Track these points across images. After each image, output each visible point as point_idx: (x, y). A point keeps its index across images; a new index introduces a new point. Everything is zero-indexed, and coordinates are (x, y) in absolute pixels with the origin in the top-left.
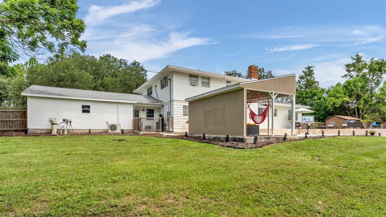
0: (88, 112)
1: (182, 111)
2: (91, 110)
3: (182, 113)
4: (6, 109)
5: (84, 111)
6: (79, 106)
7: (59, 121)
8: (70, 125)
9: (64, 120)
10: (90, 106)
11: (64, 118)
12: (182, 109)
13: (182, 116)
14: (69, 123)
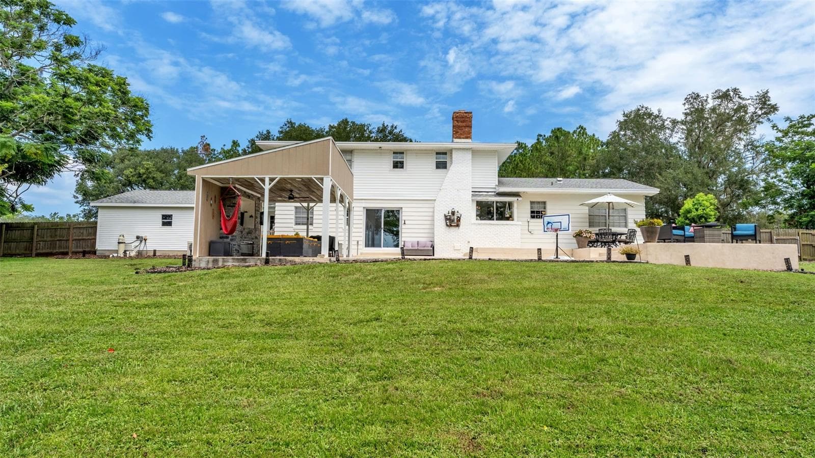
0: (169, 224)
1: (293, 217)
2: (174, 221)
3: (293, 221)
4: (80, 225)
5: (164, 224)
6: (158, 216)
7: (130, 238)
8: (145, 244)
9: (138, 238)
10: (172, 215)
11: (139, 235)
12: (293, 212)
13: (293, 225)
14: (143, 241)
